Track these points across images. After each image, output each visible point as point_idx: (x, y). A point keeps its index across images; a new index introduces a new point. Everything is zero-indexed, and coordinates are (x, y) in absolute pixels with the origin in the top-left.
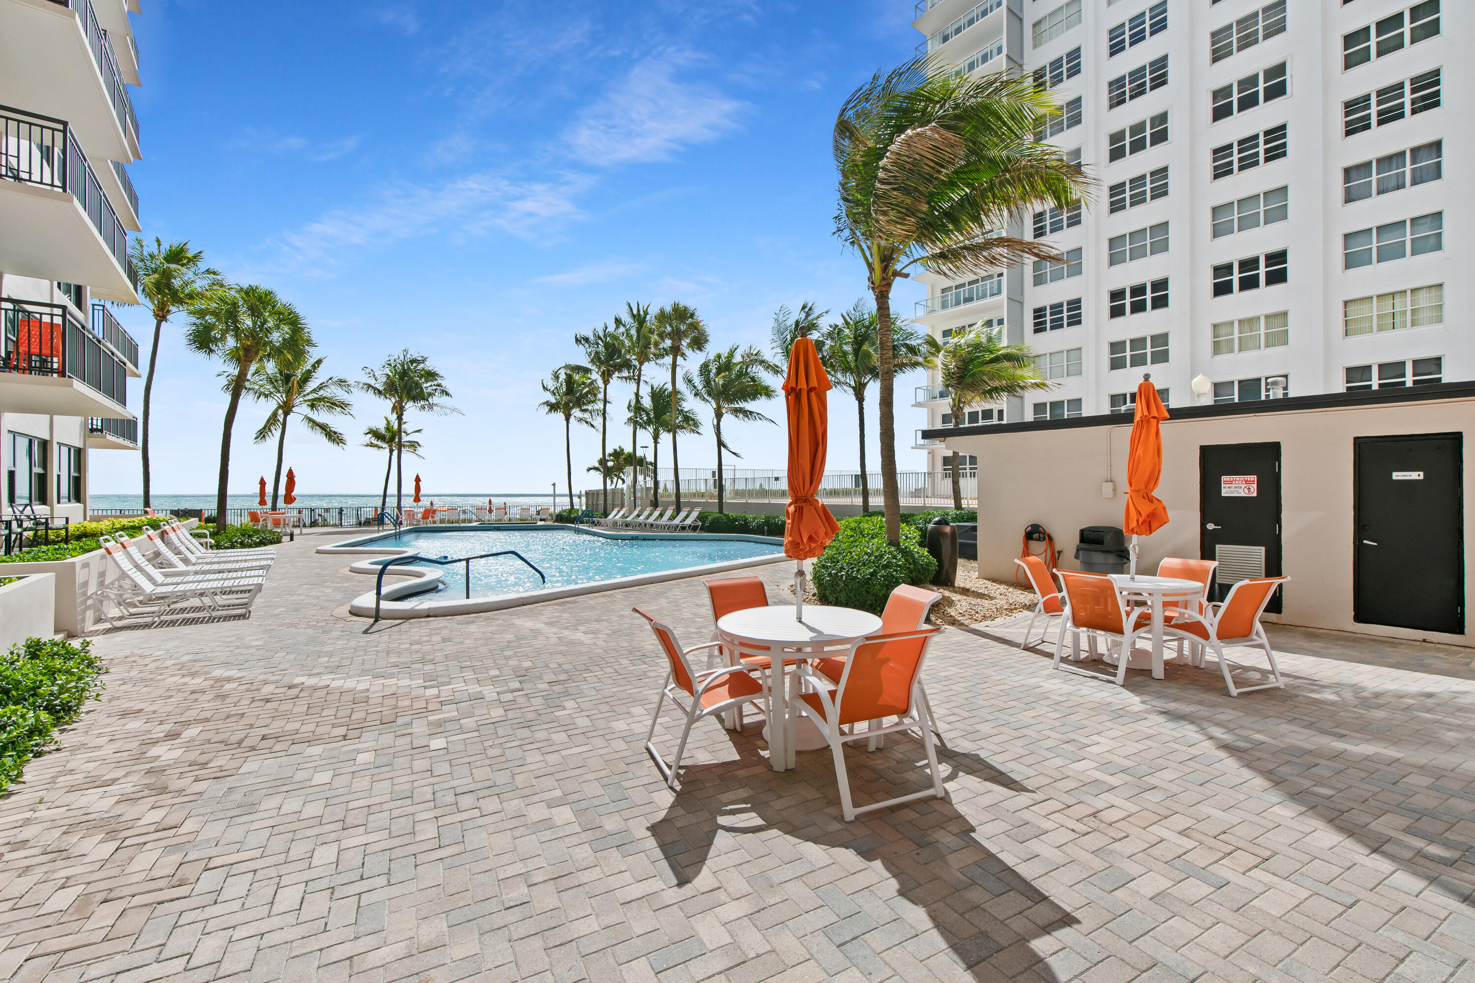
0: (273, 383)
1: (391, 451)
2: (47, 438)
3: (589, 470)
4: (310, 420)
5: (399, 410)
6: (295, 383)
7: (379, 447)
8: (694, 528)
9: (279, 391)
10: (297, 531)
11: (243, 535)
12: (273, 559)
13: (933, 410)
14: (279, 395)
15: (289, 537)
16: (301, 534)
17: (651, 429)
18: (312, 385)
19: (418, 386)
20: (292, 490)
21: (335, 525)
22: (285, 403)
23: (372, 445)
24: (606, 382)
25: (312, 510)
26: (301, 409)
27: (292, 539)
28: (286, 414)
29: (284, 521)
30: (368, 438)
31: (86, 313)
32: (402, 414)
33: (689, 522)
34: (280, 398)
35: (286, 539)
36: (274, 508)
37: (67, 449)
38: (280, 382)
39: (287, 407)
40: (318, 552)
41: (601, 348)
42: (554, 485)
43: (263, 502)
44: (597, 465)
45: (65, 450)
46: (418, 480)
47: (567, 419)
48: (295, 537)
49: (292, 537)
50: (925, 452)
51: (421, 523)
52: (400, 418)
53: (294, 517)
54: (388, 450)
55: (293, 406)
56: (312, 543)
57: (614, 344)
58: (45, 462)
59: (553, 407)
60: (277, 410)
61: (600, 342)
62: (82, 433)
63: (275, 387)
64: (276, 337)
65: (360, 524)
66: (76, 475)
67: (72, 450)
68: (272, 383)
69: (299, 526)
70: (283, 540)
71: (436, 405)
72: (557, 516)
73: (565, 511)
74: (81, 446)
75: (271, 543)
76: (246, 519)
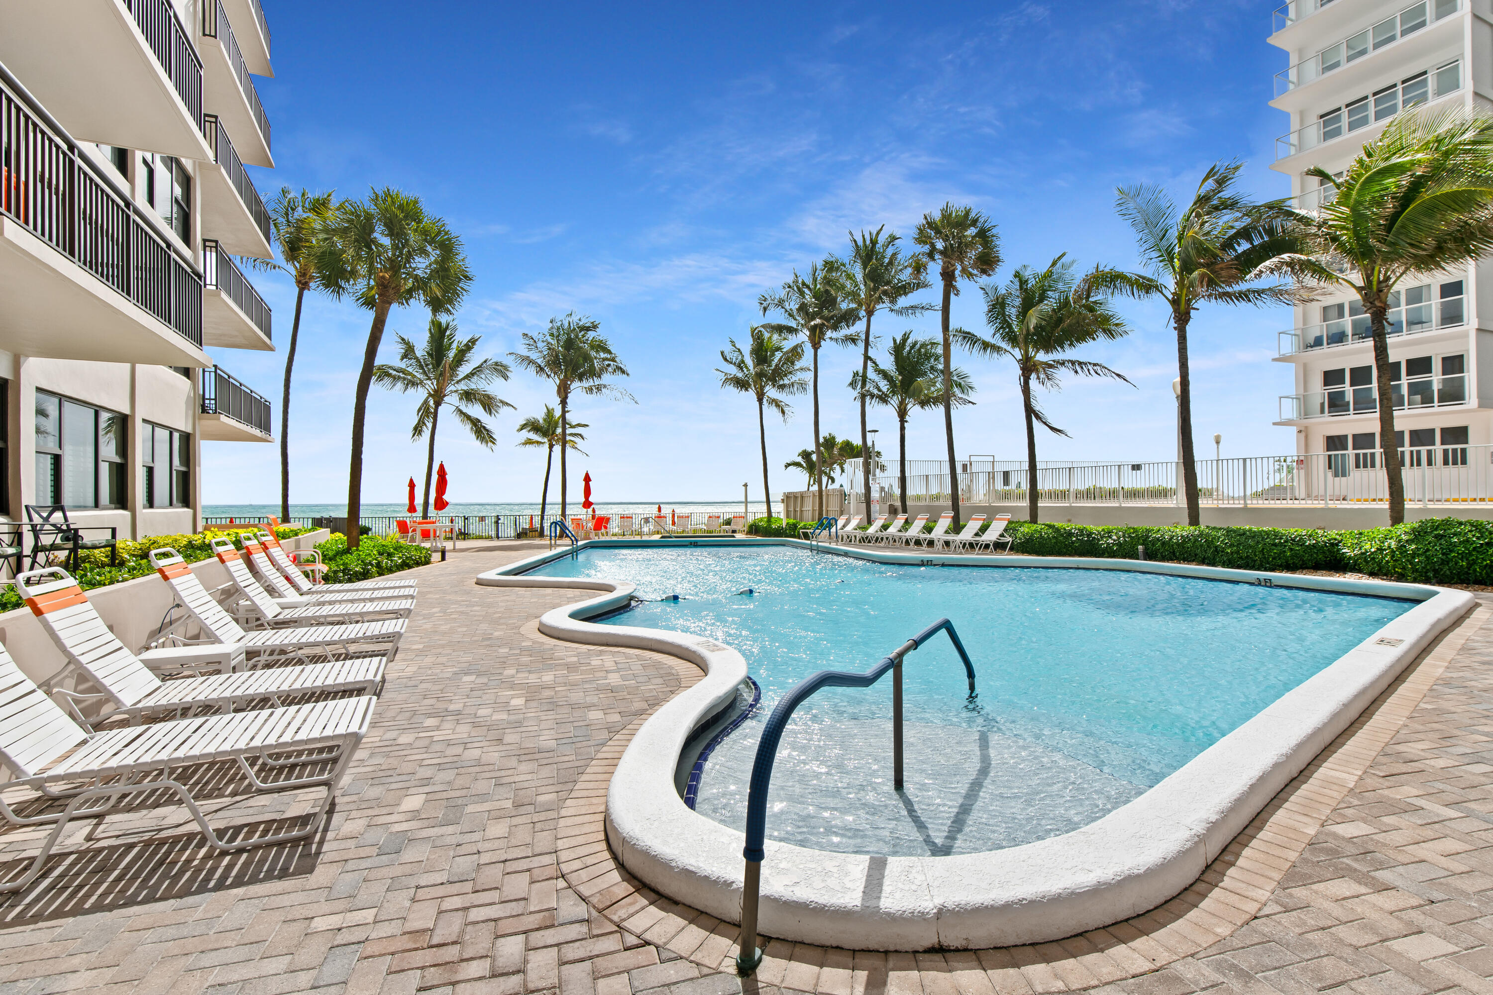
0: (423, 369)
1: (551, 447)
2: (126, 410)
3: (788, 465)
4: (461, 412)
5: (563, 392)
6: (447, 366)
7: (538, 443)
8: (999, 546)
9: (429, 379)
10: (449, 545)
11: (381, 554)
12: (412, 597)
13: (1305, 366)
14: (429, 382)
15: (440, 554)
16: (454, 550)
17: (895, 401)
18: (464, 370)
19: (587, 358)
20: (444, 493)
21: (490, 538)
22: (435, 391)
23: (529, 442)
24: (816, 346)
25: (466, 518)
26: (452, 400)
27: (443, 559)
28: (438, 404)
29: (435, 531)
30: (526, 434)
31: (194, 251)
32: (566, 397)
33: (991, 536)
34: (431, 385)
35: (436, 556)
36: (425, 516)
37: (166, 433)
38: (430, 367)
39: (438, 397)
40: (479, 583)
41: (809, 298)
42: (746, 485)
43: (412, 509)
44: (799, 459)
45: (162, 435)
46: (587, 479)
47: (760, 400)
48: (447, 555)
49: (443, 553)
50: (1294, 429)
51: (592, 535)
52: (564, 403)
53: (446, 527)
54: (547, 445)
55: (445, 396)
56: (468, 564)
57: (827, 291)
58: (124, 446)
59: (742, 384)
60: (428, 398)
61: (806, 291)
62: (191, 413)
63: (424, 373)
64: (422, 265)
65: (519, 536)
66: (183, 469)
67: (176, 435)
68: (421, 367)
69: (452, 538)
70: (432, 560)
71: (605, 386)
72: (751, 527)
73: (761, 520)
74: (189, 430)
75: (418, 564)
76: (394, 531)
